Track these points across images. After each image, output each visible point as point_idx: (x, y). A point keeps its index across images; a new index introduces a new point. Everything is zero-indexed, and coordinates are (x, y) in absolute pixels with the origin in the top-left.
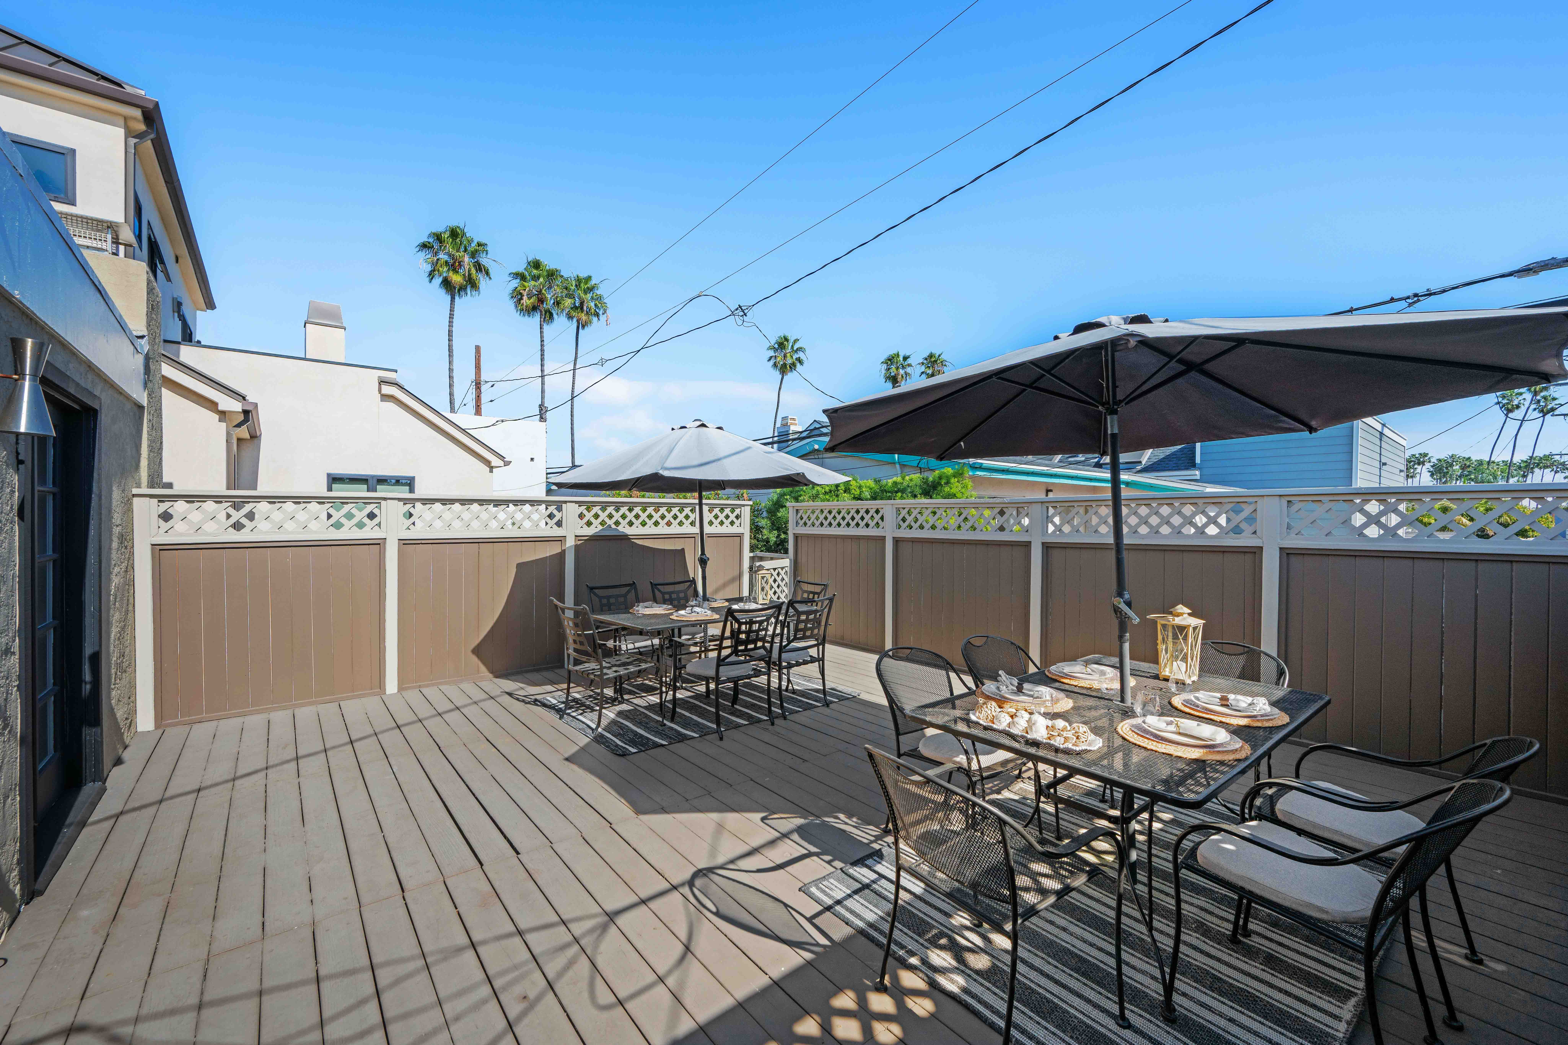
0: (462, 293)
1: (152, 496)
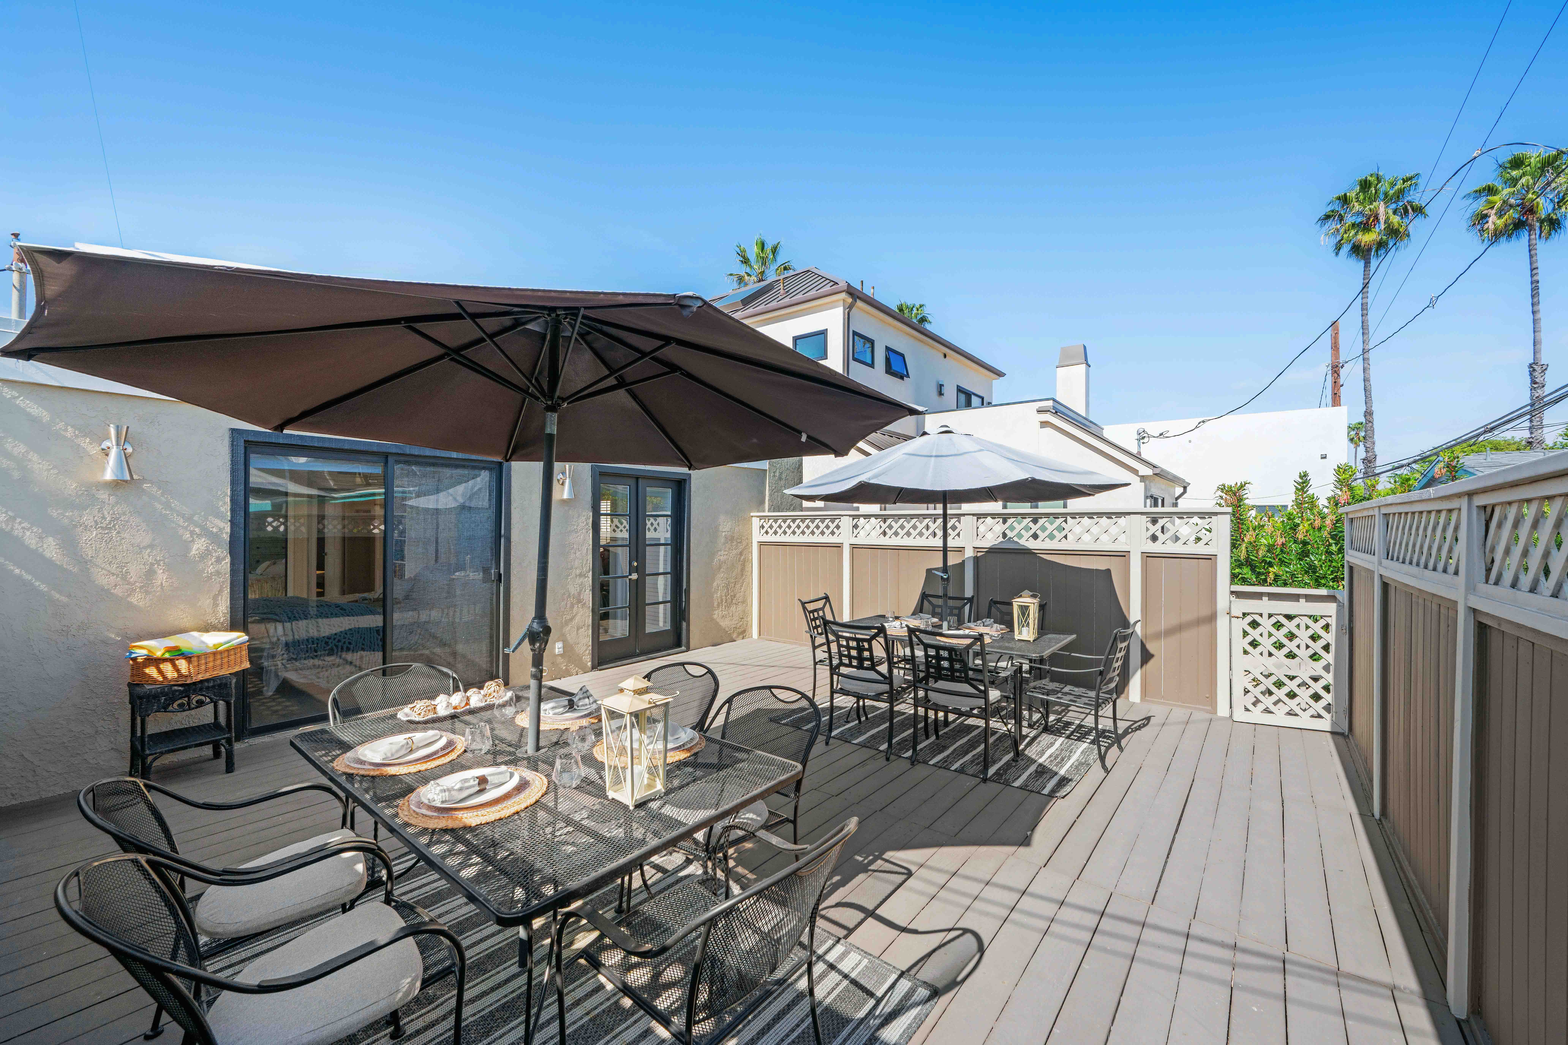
0: (1382, 251)
1: (757, 517)
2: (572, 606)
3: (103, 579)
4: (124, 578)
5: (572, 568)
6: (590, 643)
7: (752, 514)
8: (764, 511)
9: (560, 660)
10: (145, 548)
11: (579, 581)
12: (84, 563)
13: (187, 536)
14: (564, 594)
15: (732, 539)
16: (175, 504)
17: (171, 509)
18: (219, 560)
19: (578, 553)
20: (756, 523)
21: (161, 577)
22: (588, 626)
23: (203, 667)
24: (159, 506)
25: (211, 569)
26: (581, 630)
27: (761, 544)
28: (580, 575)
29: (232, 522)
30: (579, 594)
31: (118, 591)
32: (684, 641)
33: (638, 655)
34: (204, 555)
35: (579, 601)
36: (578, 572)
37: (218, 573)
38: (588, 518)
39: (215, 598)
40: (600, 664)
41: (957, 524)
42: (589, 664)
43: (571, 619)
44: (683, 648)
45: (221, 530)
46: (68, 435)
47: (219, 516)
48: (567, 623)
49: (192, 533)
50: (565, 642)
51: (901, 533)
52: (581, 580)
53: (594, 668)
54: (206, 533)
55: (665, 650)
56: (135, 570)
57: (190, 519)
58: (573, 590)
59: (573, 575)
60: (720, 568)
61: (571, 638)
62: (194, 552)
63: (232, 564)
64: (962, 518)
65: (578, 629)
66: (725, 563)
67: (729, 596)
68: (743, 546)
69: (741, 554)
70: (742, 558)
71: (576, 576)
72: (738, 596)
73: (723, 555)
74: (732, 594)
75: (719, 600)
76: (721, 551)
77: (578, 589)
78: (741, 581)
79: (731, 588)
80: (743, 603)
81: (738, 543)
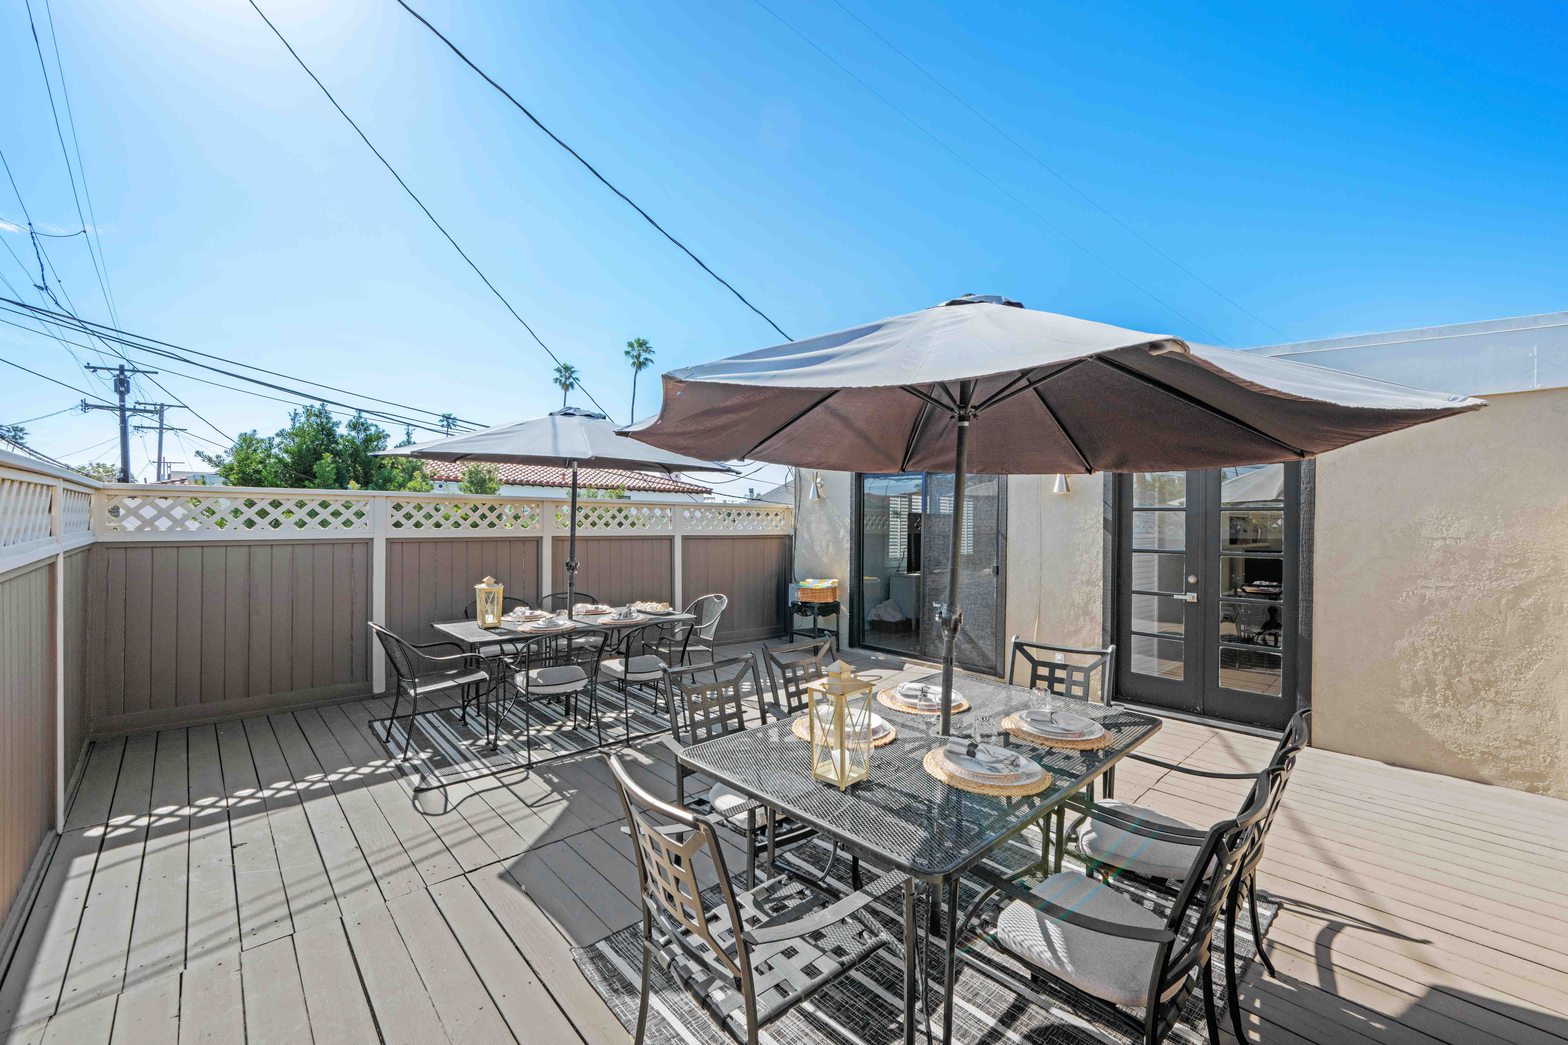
2: (1077, 617)
4: (821, 548)
5: (1076, 573)
10: (827, 533)
11: (1087, 589)
12: (811, 539)
13: (838, 528)
14: (1066, 600)
16: (835, 510)
17: (834, 513)
18: (847, 542)
19: (1085, 556)
21: (830, 548)
24: (830, 511)
25: (845, 546)
28: (1088, 583)
30: (1087, 604)
31: (819, 554)
33: (1199, 714)
34: (843, 539)
35: (1086, 613)
36: (1085, 578)
37: (847, 549)
38: (1098, 515)
39: (846, 563)
40: (1117, 698)
49: (840, 526)
52: (1090, 588)
54: (844, 526)
56: (824, 543)
57: (839, 518)
58: (1078, 598)
59: (1079, 581)
60: (1421, 612)
62: (840, 536)
66: (1444, 604)
67: (1465, 678)
68: (1535, 575)
69: (1521, 591)
70: (1526, 603)
71: (1082, 583)
72: (1504, 686)
73: (1437, 588)
74: (1478, 676)
75: (1421, 678)
76: (1426, 577)
77: (1085, 598)
78: (1524, 654)
79: (1473, 662)
80: (1532, 707)
81: (1505, 566)
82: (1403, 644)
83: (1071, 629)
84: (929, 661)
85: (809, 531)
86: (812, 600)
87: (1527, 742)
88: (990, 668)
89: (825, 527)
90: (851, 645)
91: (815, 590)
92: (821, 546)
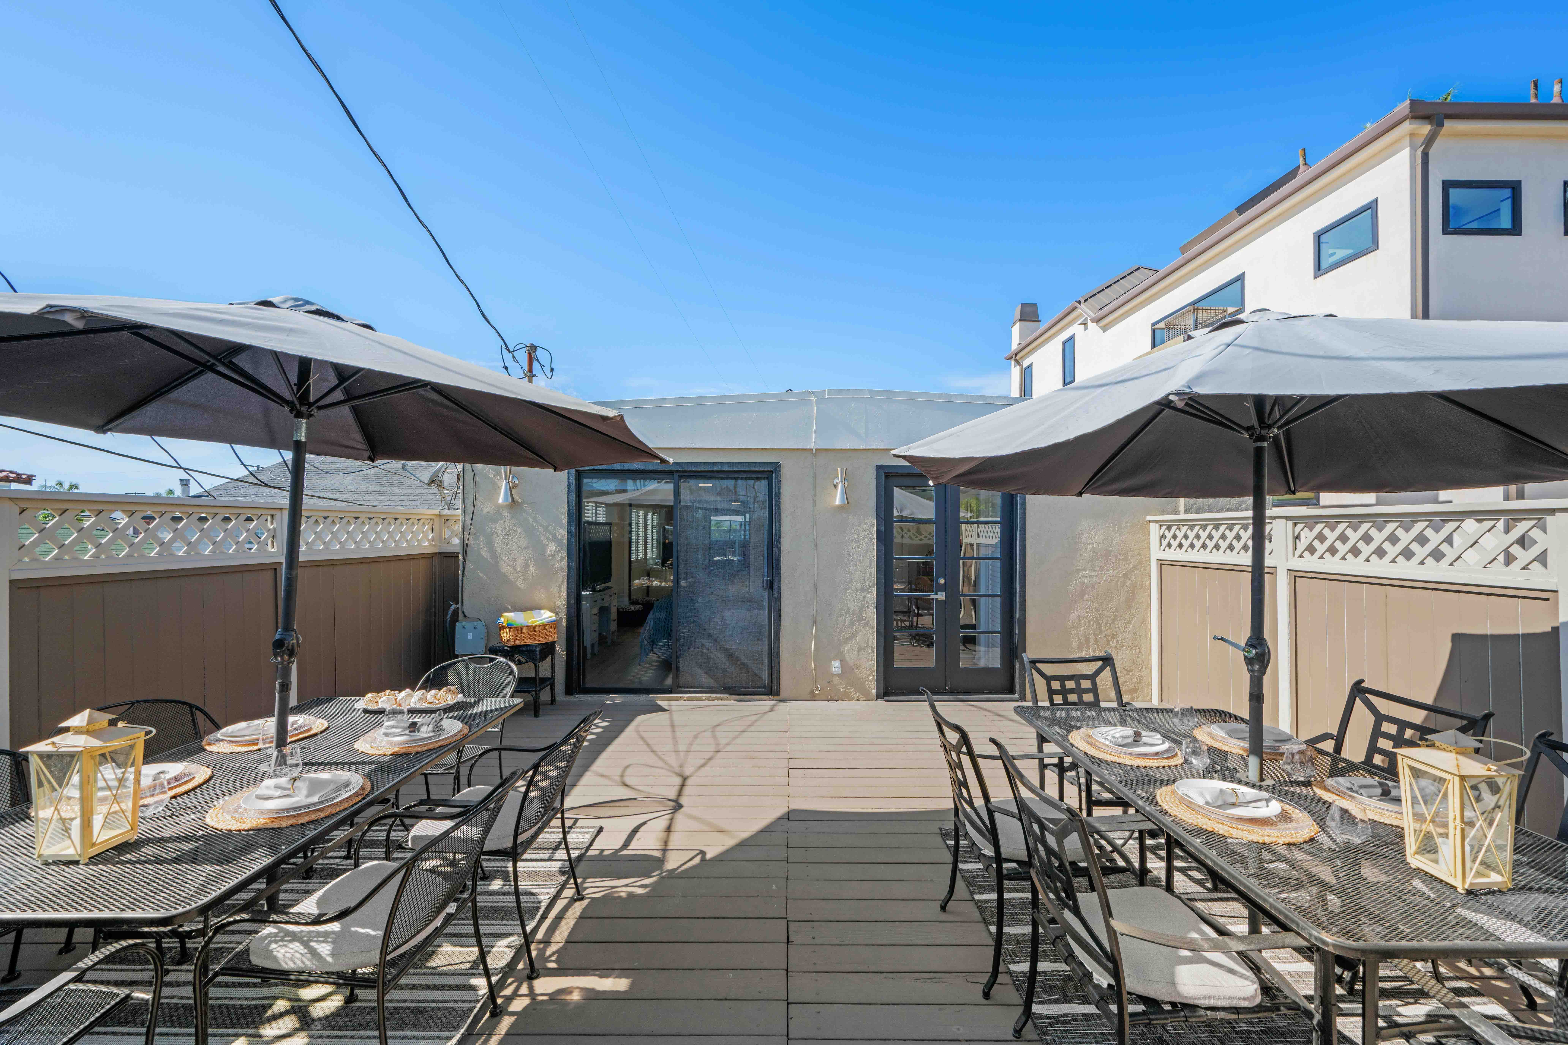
1: (1157, 522)
2: (852, 623)
3: (505, 569)
4: (514, 569)
5: (851, 581)
6: (875, 668)
7: (1149, 518)
8: (1177, 512)
9: (836, 680)
10: (525, 548)
11: (861, 596)
12: (496, 557)
13: (545, 541)
14: (842, 609)
15: (1107, 554)
16: (539, 518)
17: (537, 522)
18: (562, 559)
19: (859, 565)
20: (1155, 531)
21: (532, 569)
22: (872, 648)
23: (520, 636)
24: (531, 520)
25: (557, 565)
26: (862, 652)
27: (1162, 563)
28: (863, 590)
29: (568, 532)
30: (861, 610)
31: (511, 577)
32: (1017, 687)
33: (947, 693)
34: (554, 556)
35: (861, 619)
36: (859, 586)
37: (561, 568)
38: (871, 526)
39: (560, 587)
40: (886, 694)
41: (1536, 534)
42: (874, 691)
43: (852, 638)
44: (1016, 696)
45: (563, 536)
46: (490, 475)
47: (562, 527)
48: (846, 641)
49: (548, 539)
50: (843, 662)
51: (1392, 551)
52: (863, 595)
53: (878, 697)
54: (555, 539)
55: (990, 693)
56: (520, 563)
57: (546, 529)
58: (853, 606)
59: (853, 589)
60: (1082, 594)
61: (851, 657)
62: (548, 553)
63: (568, 562)
64: (1549, 519)
65: (859, 650)
66: (1093, 587)
67: (1103, 635)
68: (1132, 565)
69: (1126, 576)
70: (1129, 583)
71: (857, 590)
72: (1120, 636)
73: (1090, 576)
74: (1108, 633)
75: (1082, 639)
76: (1084, 570)
77: (859, 604)
78: (1128, 615)
79: (1106, 624)
80: (1132, 648)
81: (1120, 560)
82: (1073, 616)
83: (847, 635)
84: (686, 693)
85: (490, 545)
86: (529, 642)
87: (1130, 671)
88: (761, 688)
89: (521, 541)
90: (569, 691)
91: (534, 627)
92: (514, 567)
